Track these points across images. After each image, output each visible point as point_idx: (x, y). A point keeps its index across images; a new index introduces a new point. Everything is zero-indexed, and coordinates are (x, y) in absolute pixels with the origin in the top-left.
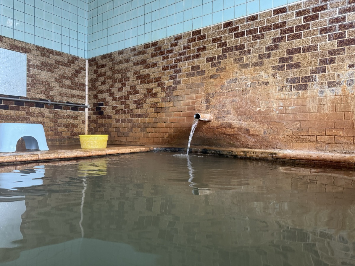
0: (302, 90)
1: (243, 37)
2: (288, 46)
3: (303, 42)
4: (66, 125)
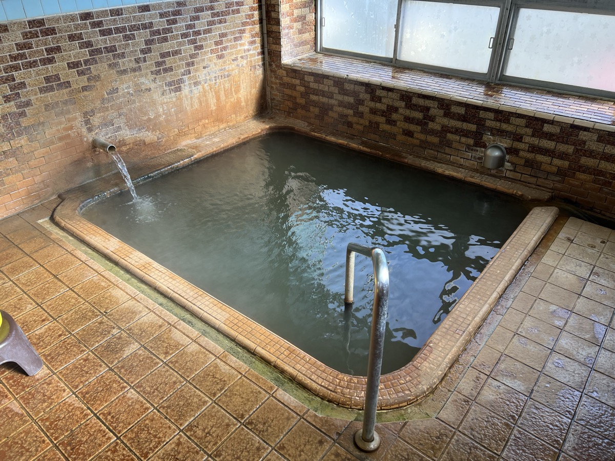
0: (178, 92)
2: (160, 49)
3: (170, 46)
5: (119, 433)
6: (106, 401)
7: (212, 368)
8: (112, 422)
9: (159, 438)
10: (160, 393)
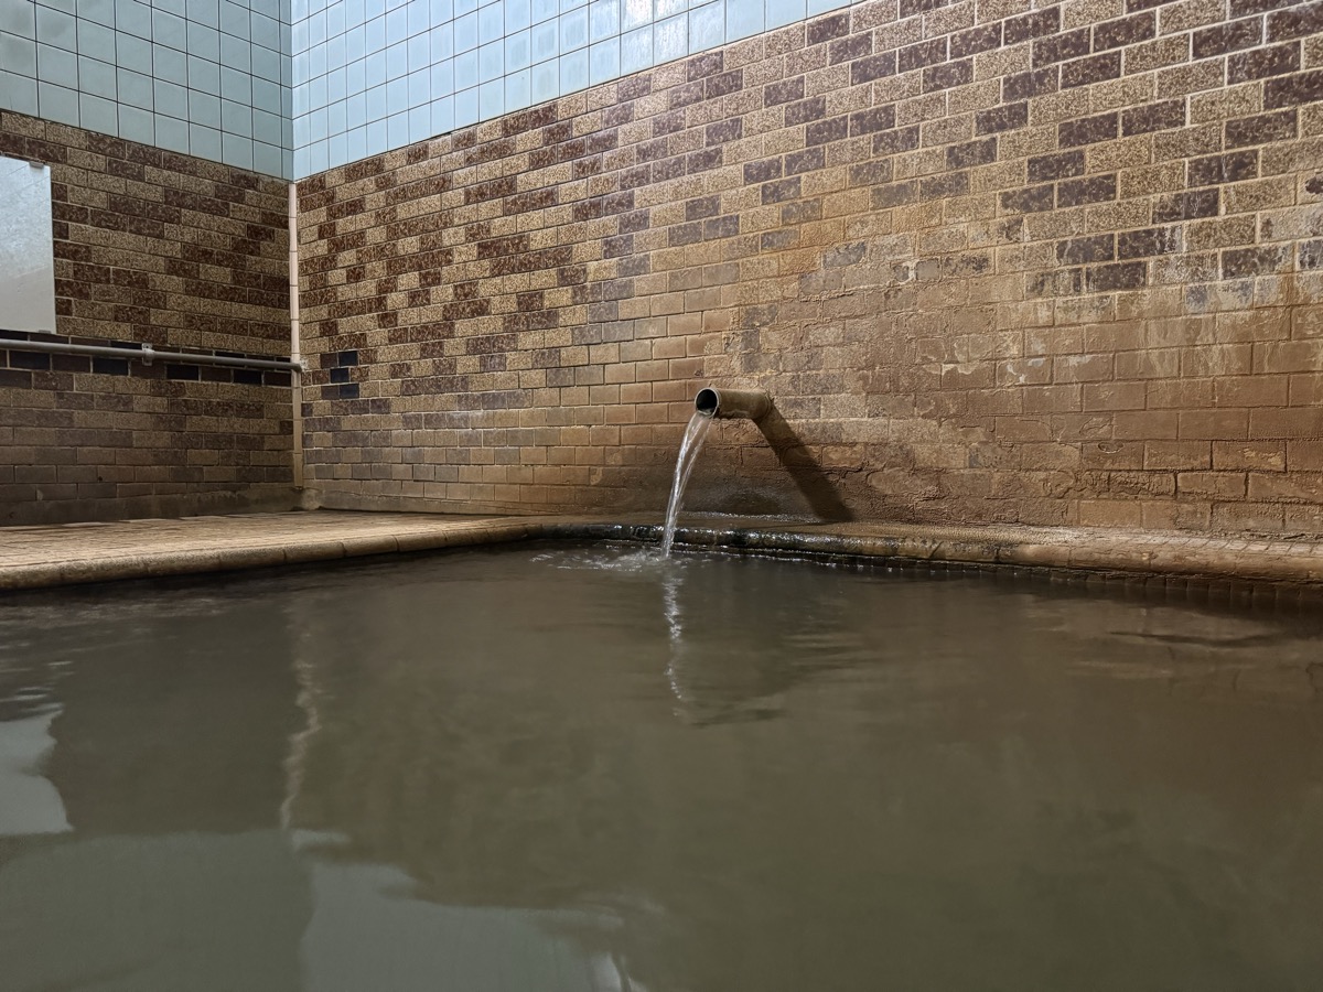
0: (1120, 288)
1: (886, 80)
2: (1067, 108)
3: (1124, 92)
4: (215, 441)
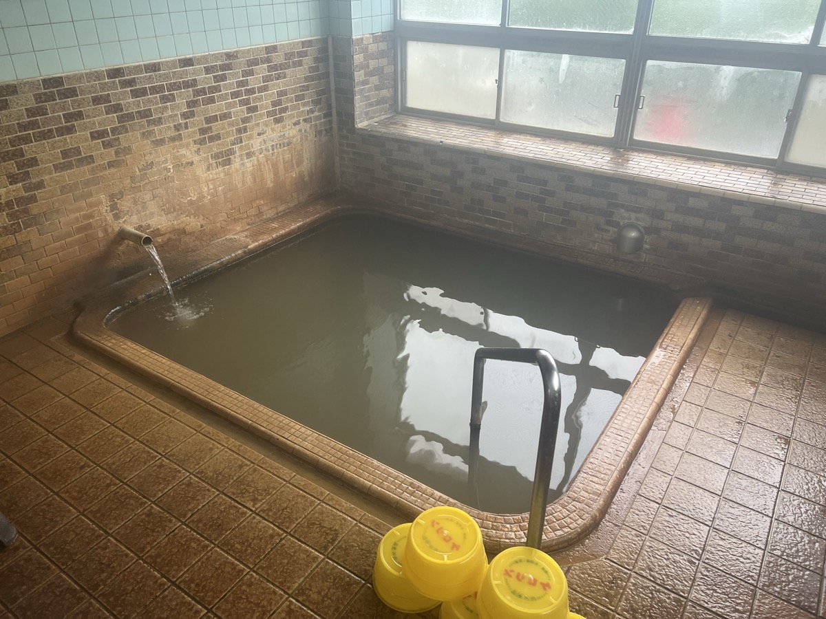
0: (227, 166)
1: (146, 97)
2: (205, 112)
3: (218, 108)
5: (210, 605)
6: (185, 566)
7: (317, 515)
8: (198, 592)
9: (264, 606)
10: (255, 550)
